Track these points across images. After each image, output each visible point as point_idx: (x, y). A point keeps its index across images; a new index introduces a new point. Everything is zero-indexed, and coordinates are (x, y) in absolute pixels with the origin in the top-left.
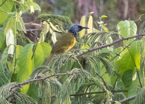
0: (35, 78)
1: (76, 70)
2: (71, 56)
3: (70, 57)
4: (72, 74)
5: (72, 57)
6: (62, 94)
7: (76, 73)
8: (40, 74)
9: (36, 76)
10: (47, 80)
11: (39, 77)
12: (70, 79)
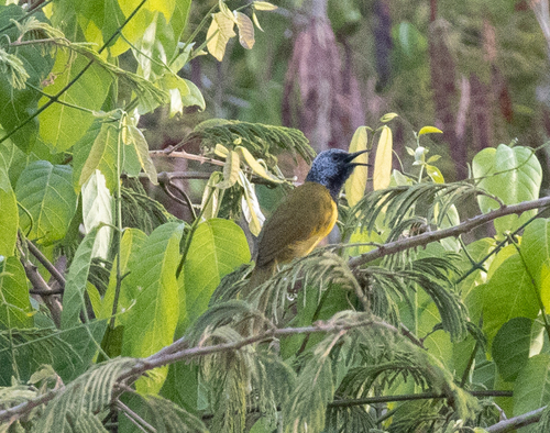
0: (205, 344)
1: (348, 318)
2: (333, 267)
3: (328, 270)
4: (336, 331)
5: (336, 272)
6: (299, 401)
7: (348, 328)
8: (221, 332)
9: (206, 335)
10: (246, 351)
11: (216, 340)
12: (327, 347)
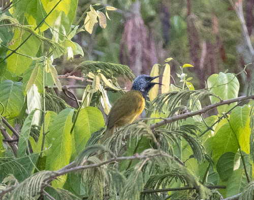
1: (150, 152)
3: (141, 131)
4: (144, 158)
5: (144, 131)
7: (150, 157)
8: (91, 159)
9: (85, 160)
12: (140, 166)
